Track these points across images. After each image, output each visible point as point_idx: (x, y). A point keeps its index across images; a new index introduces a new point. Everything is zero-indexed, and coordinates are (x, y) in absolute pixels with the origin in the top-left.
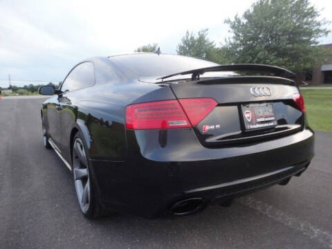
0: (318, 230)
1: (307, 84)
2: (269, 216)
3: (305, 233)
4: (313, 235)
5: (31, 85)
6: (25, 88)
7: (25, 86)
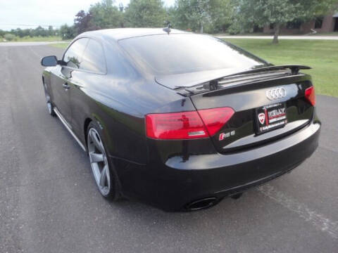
0: (313, 212)
1: (315, 32)
2: (271, 198)
3: (301, 216)
4: (308, 218)
5: (19, 29)
6: (13, 32)
7: (13, 30)
